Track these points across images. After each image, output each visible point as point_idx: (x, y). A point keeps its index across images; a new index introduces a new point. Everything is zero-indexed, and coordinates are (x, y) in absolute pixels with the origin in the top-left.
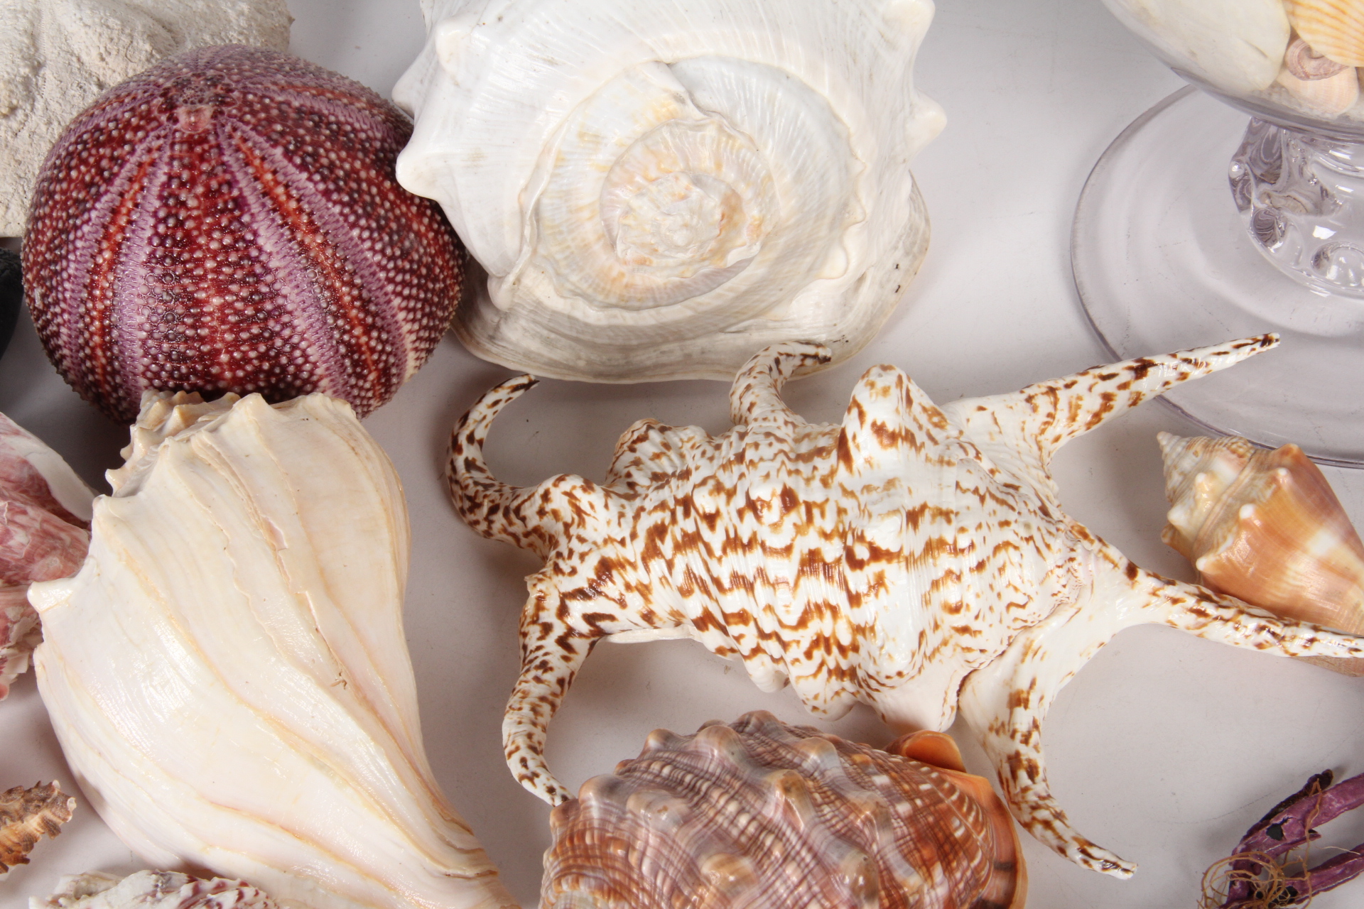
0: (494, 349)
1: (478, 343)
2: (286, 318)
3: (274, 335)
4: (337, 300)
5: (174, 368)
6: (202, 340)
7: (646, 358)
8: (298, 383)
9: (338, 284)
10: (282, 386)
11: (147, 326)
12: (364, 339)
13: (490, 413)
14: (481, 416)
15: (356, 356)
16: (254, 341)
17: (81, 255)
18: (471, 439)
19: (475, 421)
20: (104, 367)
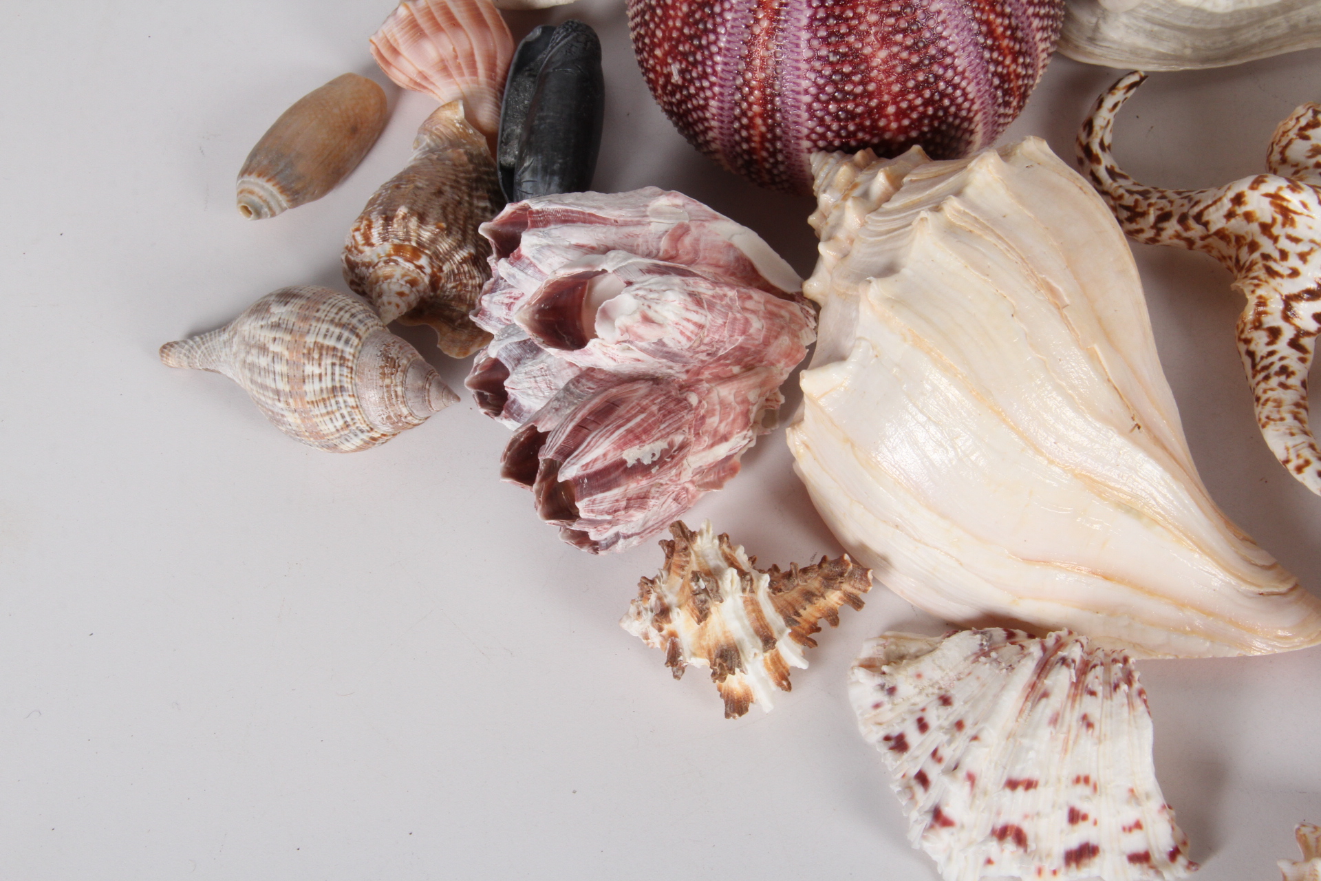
0: (1097, 51)
1: (1077, 47)
2: (948, 60)
3: (937, 77)
4: (990, 33)
5: (841, 128)
6: (871, 95)
7: (1251, 35)
8: (957, 122)
9: (992, 17)
10: (944, 127)
11: (813, 90)
12: (1013, 67)
13: (1110, 116)
14: (1106, 122)
15: (1006, 86)
16: (918, 89)
17: (733, 27)
18: (1102, 146)
19: (1101, 128)
20: (762, 135)
